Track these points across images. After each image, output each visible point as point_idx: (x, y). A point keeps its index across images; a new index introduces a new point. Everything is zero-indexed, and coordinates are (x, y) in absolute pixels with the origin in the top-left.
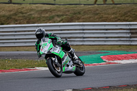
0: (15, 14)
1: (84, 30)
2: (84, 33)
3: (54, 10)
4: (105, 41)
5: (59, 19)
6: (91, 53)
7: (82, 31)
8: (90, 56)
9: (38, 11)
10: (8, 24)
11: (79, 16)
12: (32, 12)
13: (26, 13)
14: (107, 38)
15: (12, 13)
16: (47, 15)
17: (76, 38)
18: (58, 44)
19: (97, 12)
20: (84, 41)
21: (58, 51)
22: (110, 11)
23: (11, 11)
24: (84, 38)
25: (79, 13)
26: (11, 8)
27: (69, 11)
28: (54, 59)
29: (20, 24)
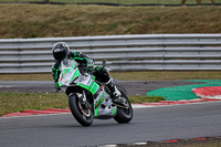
0: (55, 21)
1: (165, 46)
2: (166, 51)
3: (117, 14)
4: (199, 64)
5: (125, 29)
6: (176, 84)
7: (161, 49)
8: (175, 88)
9: (91, 15)
10: (42, 36)
11: (157, 23)
12: (82, 18)
13: (72, 19)
14: (202, 59)
15: (49, 18)
16: (106, 22)
17: (153, 58)
18: (89, 71)
19: (187, 17)
20: (166, 64)
21: (88, 82)
22: (207, 16)
23: (48, 15)
24: (165, 59)
25: (158, 19)
26: (47, 11)
27: (140, 16)
28: (80, 96)
29: (61, 36)
